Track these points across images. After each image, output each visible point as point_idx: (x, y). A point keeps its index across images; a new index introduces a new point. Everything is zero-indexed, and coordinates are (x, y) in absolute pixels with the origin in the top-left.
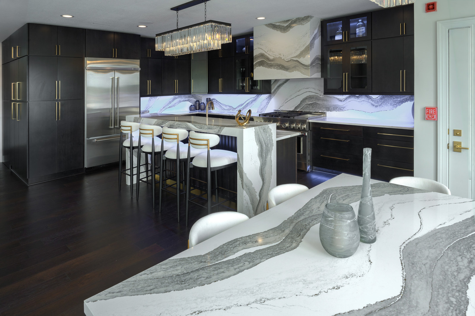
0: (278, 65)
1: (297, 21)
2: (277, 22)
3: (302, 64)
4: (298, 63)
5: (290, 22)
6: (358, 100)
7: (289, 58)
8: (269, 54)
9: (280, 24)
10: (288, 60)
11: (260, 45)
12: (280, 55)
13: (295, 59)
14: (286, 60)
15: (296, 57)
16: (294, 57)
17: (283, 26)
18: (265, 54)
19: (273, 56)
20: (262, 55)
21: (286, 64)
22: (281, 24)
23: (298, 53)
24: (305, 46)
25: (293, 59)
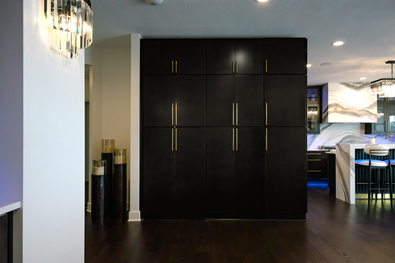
0: (351, 113)
1: (368, 85)
2: (351, 83)
3: (371, 113)
4: (368, 113)
5: (361, 84)
6: (382, 138)
7: (361, 108)
8: (343, 104)
9: (352, 84)
10: (360, 110)
11: (335, 97)
12: (353, 106)
13: (366, 109)
14: (359, 110)
15: (367, 108)
16: (365, 108)
17: (356, 86)
18: (340, 104)
19: (347, 106)
20: (337, 105)
21: (358, 112)
22: (354, 85)
23: (368, 105)
24: (374, 102)
25: (363, 109)
